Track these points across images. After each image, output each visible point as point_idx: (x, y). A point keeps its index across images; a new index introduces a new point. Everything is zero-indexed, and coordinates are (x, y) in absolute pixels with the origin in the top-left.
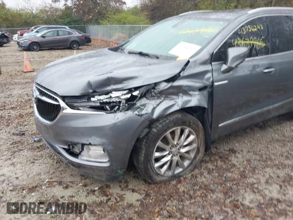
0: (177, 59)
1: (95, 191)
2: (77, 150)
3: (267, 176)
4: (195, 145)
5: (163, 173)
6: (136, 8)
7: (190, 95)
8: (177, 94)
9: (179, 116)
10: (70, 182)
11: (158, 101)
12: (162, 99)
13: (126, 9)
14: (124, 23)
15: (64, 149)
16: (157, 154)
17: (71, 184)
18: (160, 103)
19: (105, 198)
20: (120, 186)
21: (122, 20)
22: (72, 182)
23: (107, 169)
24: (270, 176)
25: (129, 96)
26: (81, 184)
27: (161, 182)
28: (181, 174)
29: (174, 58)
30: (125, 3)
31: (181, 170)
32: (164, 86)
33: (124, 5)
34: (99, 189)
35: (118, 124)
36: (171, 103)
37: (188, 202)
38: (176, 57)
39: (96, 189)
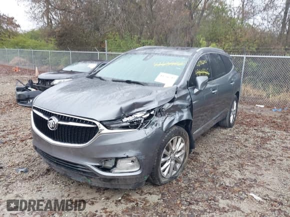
0: (165, 86)
1: (120, 200)
2: (109, 165)
3: (228, 166)
4: (183, 151)
5: (165, 175)
6: (33, 31)
7: (182, 112)
8: (174, 112)
9: (176, 128)
10: (92, 199)
11: (164, 118)
12: (167, 116)
13: (21, 32)
14: (23, 47)
15: (96, 166)
16: (163, 160)
17: (94, 200)
18: (166, 118)
19: (134, 204)
20: (137, 193)
21: (20, 44)
22: (94, 198)
23: (138, 176)
24: (230, 166)
25: (148, 115)
26: (103, 199)
27: (165, 183)
28: (176, 175)
29: (161, 85)
30: (18, 26)
31: (175, 172)
32: (167, 106)
33: (19, 28)
34: (122, 198)
35: (148, 137)
36: (172, 118)
37: (194, 193)
38: (163, 85)
39: (120, 198)
